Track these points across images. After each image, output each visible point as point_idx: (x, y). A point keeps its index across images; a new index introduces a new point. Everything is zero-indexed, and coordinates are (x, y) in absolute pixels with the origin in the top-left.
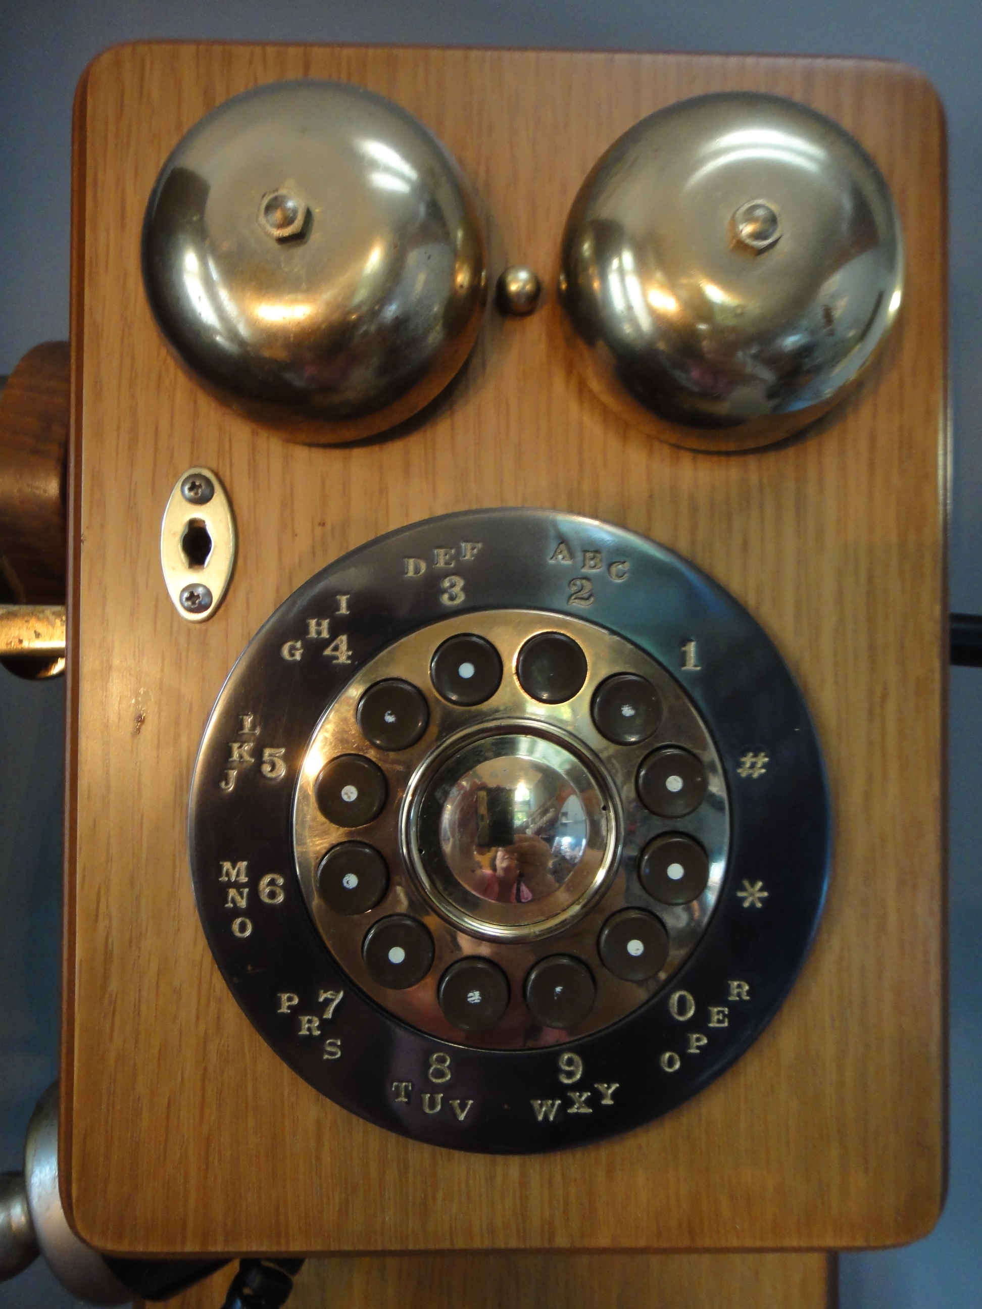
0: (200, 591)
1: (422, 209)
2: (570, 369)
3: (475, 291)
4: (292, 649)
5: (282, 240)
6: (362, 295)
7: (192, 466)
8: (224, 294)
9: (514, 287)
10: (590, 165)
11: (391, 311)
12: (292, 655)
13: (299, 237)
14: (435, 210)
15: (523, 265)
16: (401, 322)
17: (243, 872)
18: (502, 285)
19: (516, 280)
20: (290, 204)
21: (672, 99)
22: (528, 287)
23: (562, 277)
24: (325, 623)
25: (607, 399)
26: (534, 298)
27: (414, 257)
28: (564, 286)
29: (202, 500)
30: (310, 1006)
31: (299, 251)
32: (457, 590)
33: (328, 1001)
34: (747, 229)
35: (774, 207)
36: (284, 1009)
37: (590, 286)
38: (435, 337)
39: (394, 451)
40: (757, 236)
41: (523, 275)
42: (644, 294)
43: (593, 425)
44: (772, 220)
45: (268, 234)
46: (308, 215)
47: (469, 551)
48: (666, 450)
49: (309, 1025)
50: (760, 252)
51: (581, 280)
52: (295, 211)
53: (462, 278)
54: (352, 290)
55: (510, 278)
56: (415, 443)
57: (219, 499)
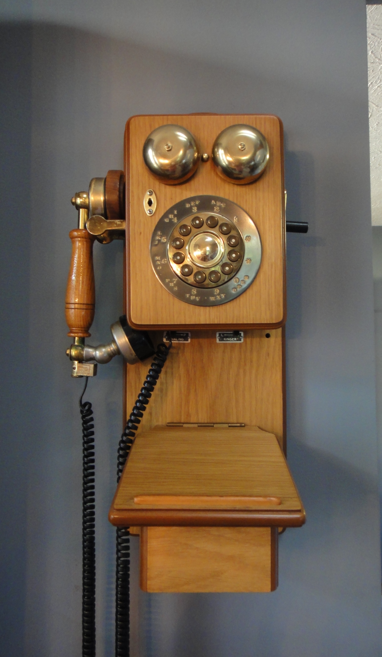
0: (151, 210)
1: (189, 144)
2: (215, 170)
3: (198, 157)
4: (167, 220)
5: (168, 151)
6: (178, 159)
7: (149, 189)
8: (155, 158)
9: (204, 157)
10: (218, 135)
11: (184, 161)
12: (167, 221)
13: (170, 150)
14: (191, 144)
15: (206, 153)
16: (186, 163)
17: (159, 258)
18: (202, 157)
19: (205, 156)
20: (169, 145)
21: (232, 124)
22: (207, 157)
23: (212, 155)
24: (173, 216)
25: (221, 176)
26: (208, 158)
27: (188, 152)
28: (213, 156)
29: (150, 195)
30: (171, 281)
31: (169, 152)
32: (196, 209)
33: (174, 281)
34: (240, 147)
35: (244, 144)
36: (167, 282)
37: (217, 156)
38: (191, 166)
39: (184, 186)
40: (242, 148)
41: (206, 155)
42: (226, 158)
43: (219, 181)
44: (244, 145)
45: (166, 150)
46: (172, 147)
47: (197, 203)
48: (232, 185)
49: (172, 285)
50: (242, 150)
51: (215, 155)
52: (170, 146)
53: (196, 155)
54: (177, 158)
55: (204, 155)
56: (187, 185)
57: (154, 195)
